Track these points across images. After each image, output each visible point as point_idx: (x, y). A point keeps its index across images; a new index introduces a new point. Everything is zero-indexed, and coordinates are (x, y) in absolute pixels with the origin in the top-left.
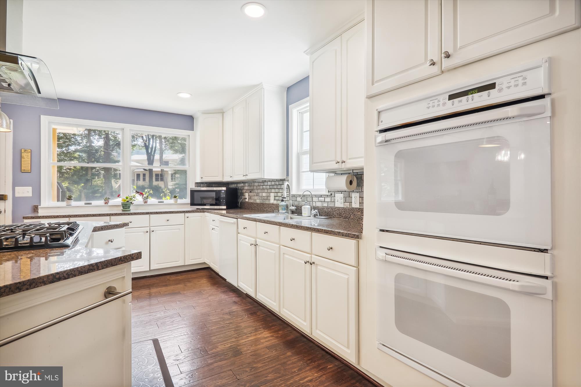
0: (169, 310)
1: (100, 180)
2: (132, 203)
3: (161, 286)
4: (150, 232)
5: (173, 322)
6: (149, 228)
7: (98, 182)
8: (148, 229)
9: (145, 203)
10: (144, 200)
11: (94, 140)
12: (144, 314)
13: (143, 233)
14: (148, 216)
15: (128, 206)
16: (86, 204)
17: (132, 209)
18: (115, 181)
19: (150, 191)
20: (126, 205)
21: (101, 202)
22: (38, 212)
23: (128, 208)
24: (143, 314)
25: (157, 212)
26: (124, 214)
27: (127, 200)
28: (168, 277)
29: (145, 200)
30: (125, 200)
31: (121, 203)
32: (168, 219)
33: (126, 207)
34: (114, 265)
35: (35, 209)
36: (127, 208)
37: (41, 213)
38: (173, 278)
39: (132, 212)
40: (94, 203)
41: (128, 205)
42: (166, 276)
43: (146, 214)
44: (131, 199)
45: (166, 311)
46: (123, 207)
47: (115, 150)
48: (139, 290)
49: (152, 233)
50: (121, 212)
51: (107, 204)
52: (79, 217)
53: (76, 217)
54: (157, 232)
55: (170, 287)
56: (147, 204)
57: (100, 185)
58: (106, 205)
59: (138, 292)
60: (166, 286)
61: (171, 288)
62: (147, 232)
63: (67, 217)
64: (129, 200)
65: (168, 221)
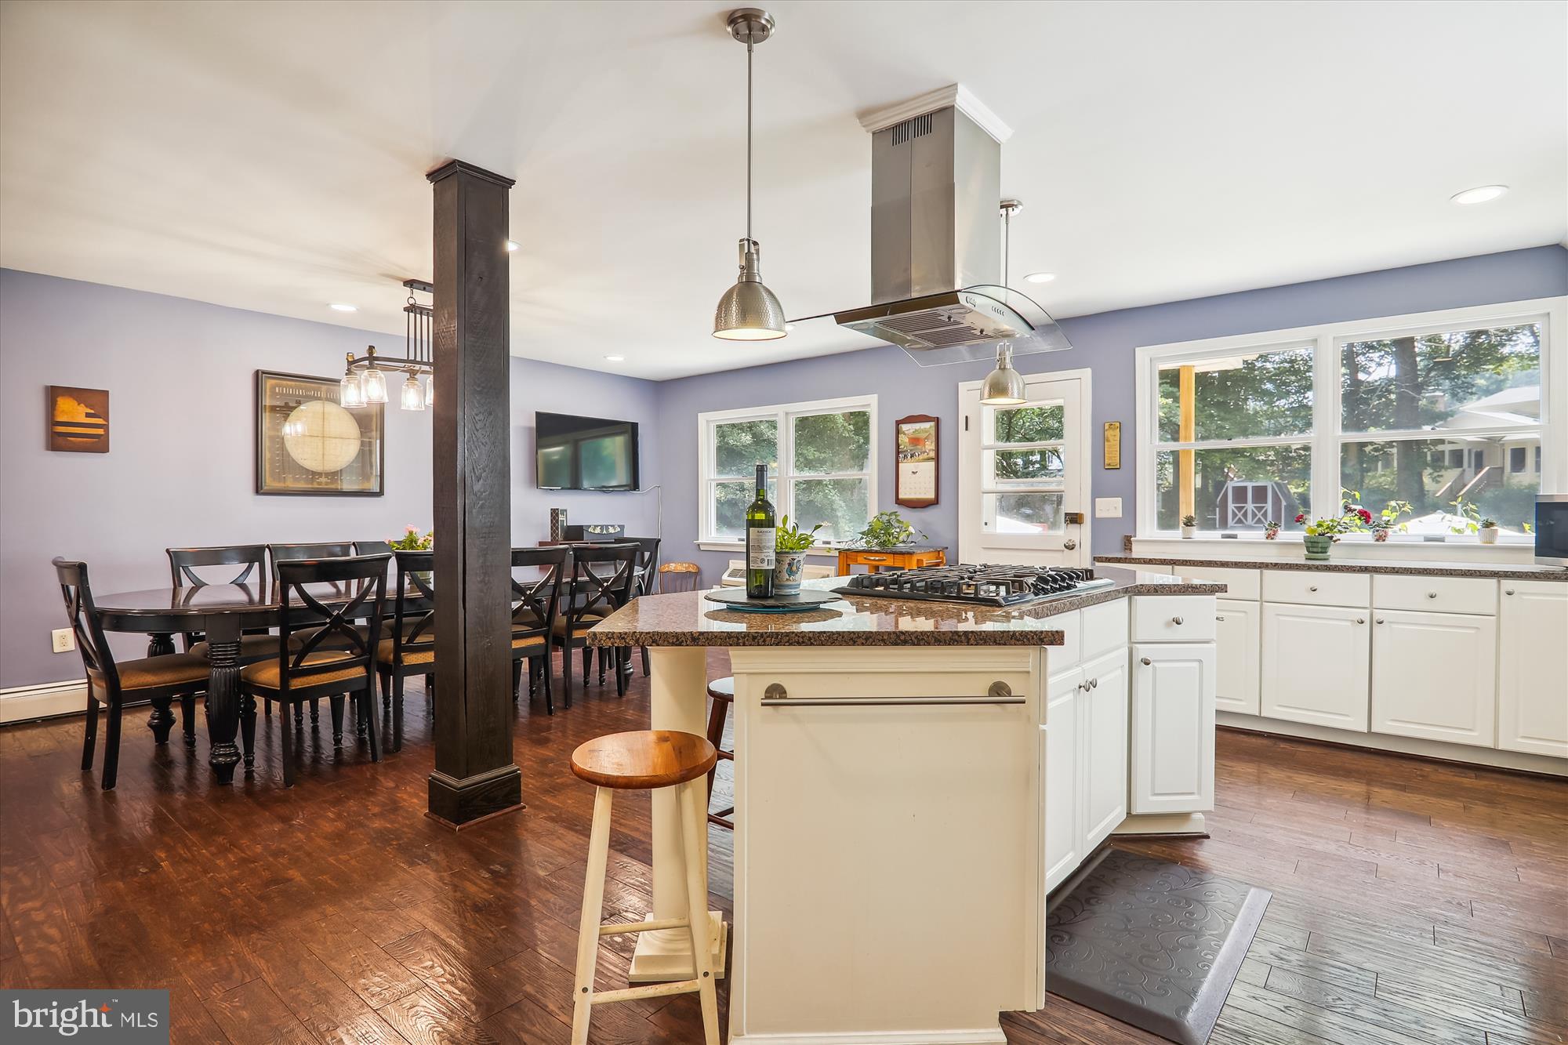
0: (1358, 848)
1: (1387, 473)
2: (1334, 539)
3: (1387, 783)
4: (1375, 623)
5: (1343, 877)
6: (1368, 611)
7: (1381, 480)
8: (1365, 615)
9: (1377, 540)
10: (1376, 533)
11: (1369, 364)
12: (1285, 829)
13: (1349, 624)
14: (1367, 576)
15: (1321, 548)
16: (1224, 536)
17: (1335, 556)
18: (1430, 474)
19: (1404, 505)
20: (1315, 545)
21: (1259, 535)
22: (1131, 550)
23: (1321, 552)
24: (1281, 828)
25: (1394, 568)
26: (1309, 568)
27: (1320, 530)
28: (1428, 769)
29: (1377, 531)
30: (1313, 531)
31: (1303, 538)
32: (1433, 591)
33: (1315, 550)
34: (999, 644)
35: (1127, 543)
36: (1317, 553)
37: (1138, 551)
38: (1442, 777)
39: (1333, 562)
40: (1243, 535)
41: (1320, 545)
42: (1423, 764)
43: (1358, 571)
44: (1331, 528)
45: (1347, 846)
46: (1307, 547)
47: (1433, 384)
48: (1318, 772)
49: (1377, 628)
50: (1303, 561)
51: (1272, 539)
52: (1190, 565)
53: (1186, 565)
54: (1394, 626)
55: (1409, 795)
56: (1386, 542)
57: (1387, 487)
58: (1269, 541)
59: (1311, 778)
60: (1403, 788)
61: (1415, 799)
62: (1362, 622)
63: (1167, 564)
64: (1326, 531)
65: (1432, 597)
